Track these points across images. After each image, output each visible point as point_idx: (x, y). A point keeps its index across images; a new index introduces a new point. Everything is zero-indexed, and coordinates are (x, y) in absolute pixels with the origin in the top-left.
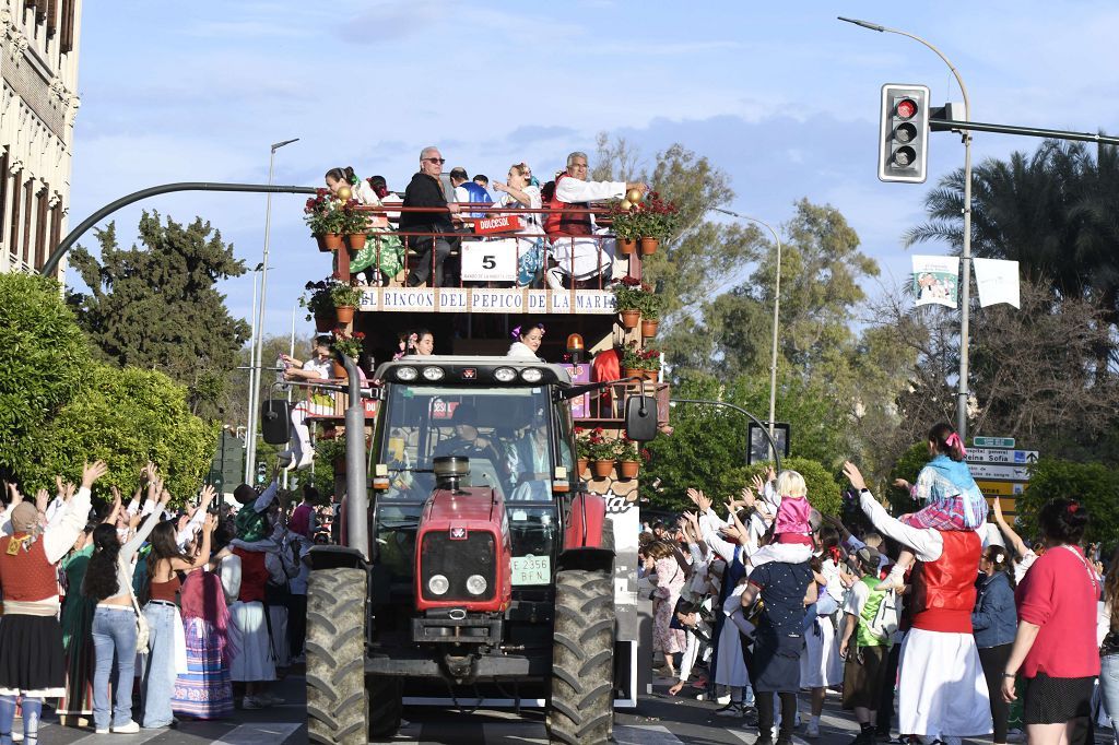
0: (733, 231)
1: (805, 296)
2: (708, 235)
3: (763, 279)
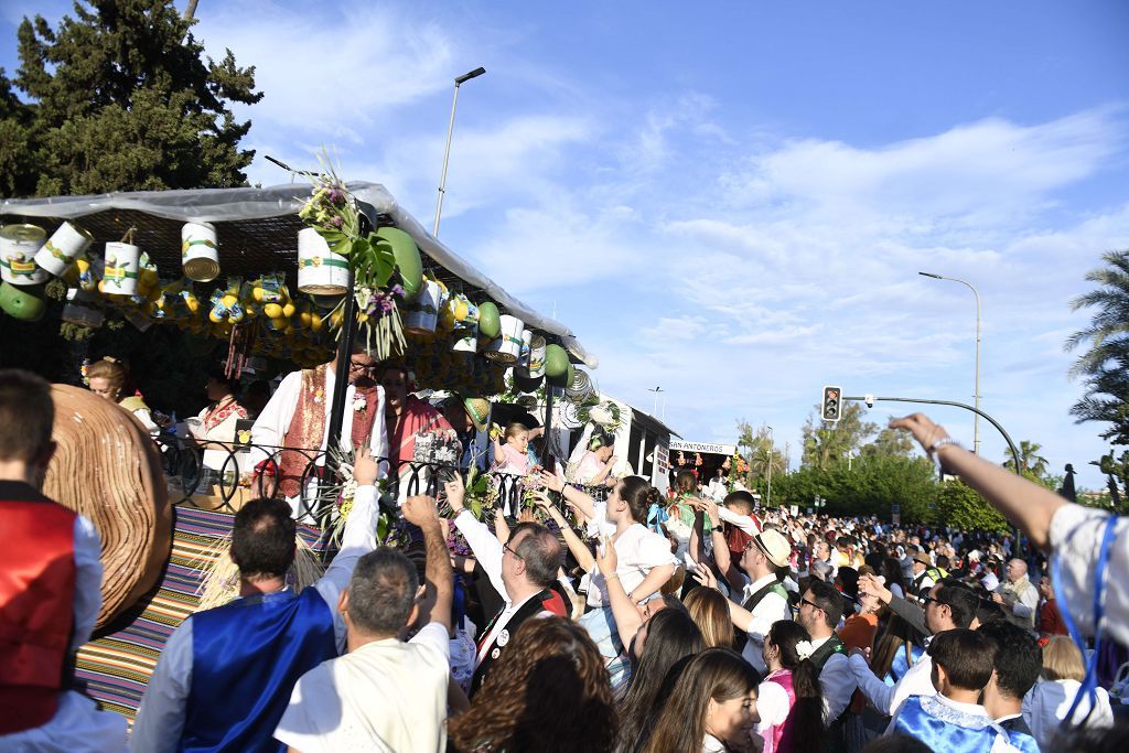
0: (866, 425)
1: (894, 447)
2: (859, 425)
3: (877, 441)
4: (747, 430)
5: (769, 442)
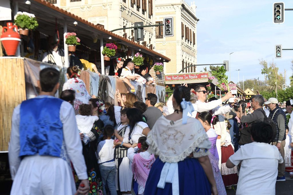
4: (265, 64)
5: (276, 69)
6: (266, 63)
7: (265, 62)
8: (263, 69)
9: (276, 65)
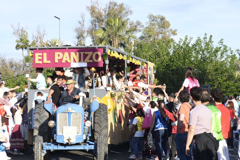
6: (25, 34)
7: (25, 31)
8: (19, 40)
9: (45, 34)
